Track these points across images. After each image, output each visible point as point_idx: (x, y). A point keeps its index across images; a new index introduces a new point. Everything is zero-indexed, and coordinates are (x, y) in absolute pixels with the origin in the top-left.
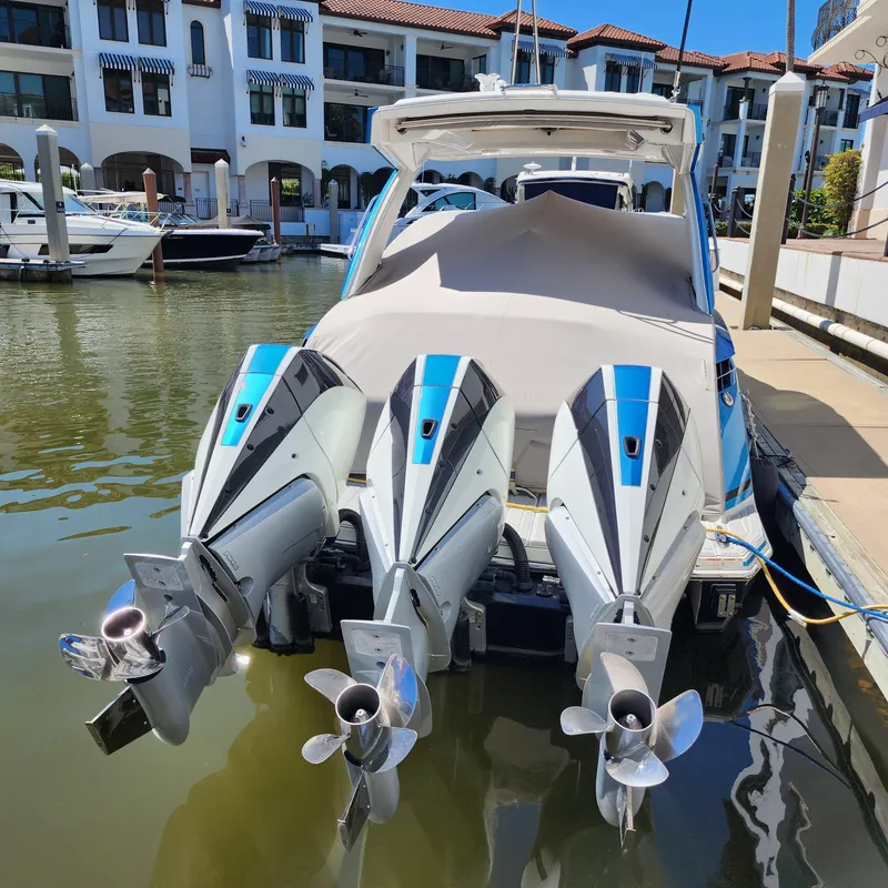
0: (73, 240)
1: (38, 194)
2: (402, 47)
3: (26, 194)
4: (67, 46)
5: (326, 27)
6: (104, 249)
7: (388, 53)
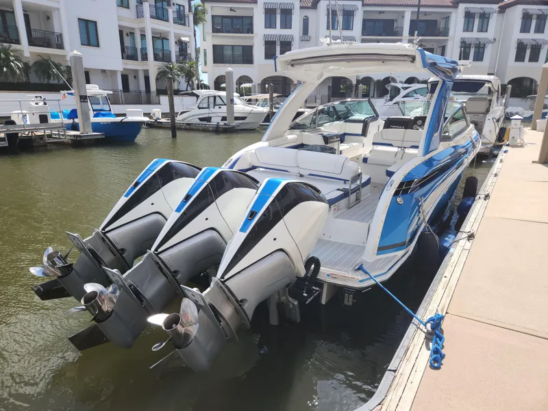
0: (236, 115)
1: (223, 96)
2: (403, 17)
3: (219, 96)
4: (252, 33)
5: (365, 12)
6: (244, 118)
7: (396, 21)
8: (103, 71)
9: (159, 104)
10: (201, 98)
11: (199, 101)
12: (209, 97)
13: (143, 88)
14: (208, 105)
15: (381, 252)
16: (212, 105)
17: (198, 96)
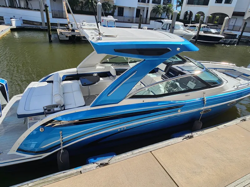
8: (130, 8)
9: (149, 24)
10: (164, 24)
11: (163, 25)
12: (167, 24)
13: (145, 16)
14: (166, 28)
15: (19, 151)
16: (168, 28)
17: (163, 23)
